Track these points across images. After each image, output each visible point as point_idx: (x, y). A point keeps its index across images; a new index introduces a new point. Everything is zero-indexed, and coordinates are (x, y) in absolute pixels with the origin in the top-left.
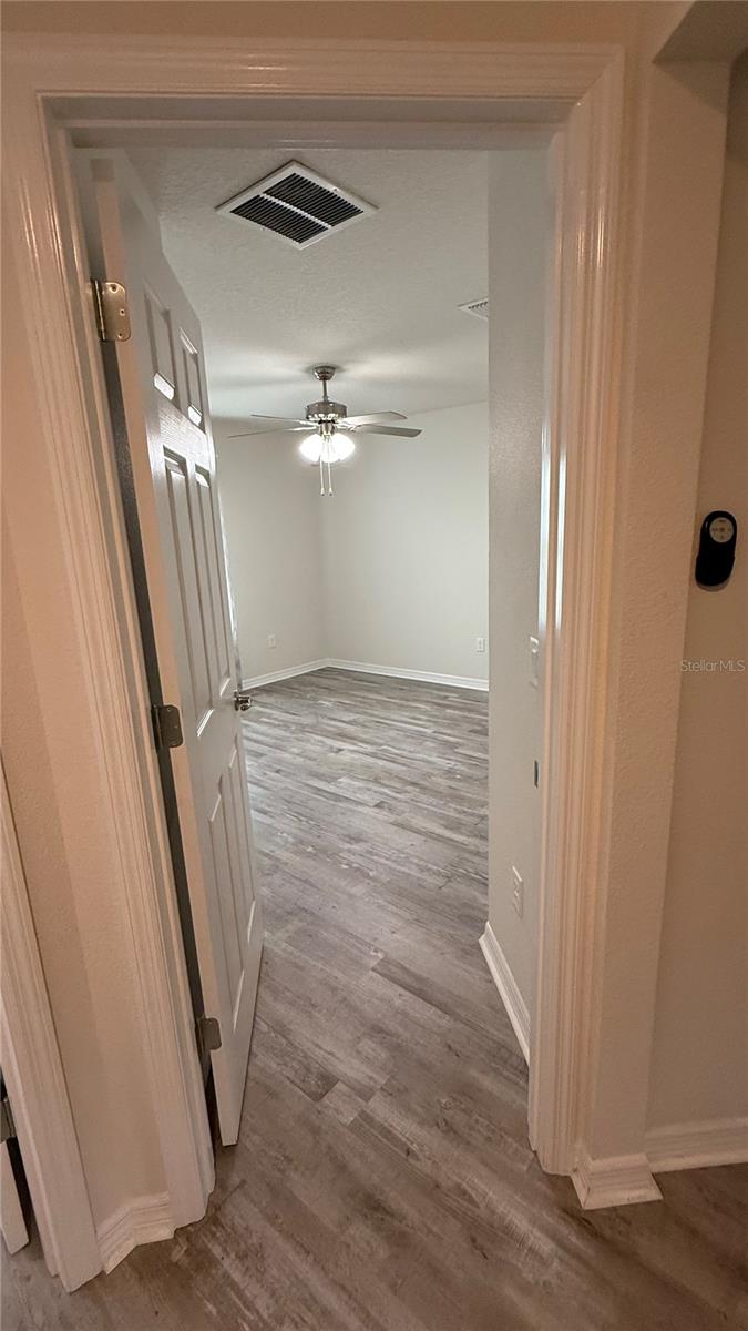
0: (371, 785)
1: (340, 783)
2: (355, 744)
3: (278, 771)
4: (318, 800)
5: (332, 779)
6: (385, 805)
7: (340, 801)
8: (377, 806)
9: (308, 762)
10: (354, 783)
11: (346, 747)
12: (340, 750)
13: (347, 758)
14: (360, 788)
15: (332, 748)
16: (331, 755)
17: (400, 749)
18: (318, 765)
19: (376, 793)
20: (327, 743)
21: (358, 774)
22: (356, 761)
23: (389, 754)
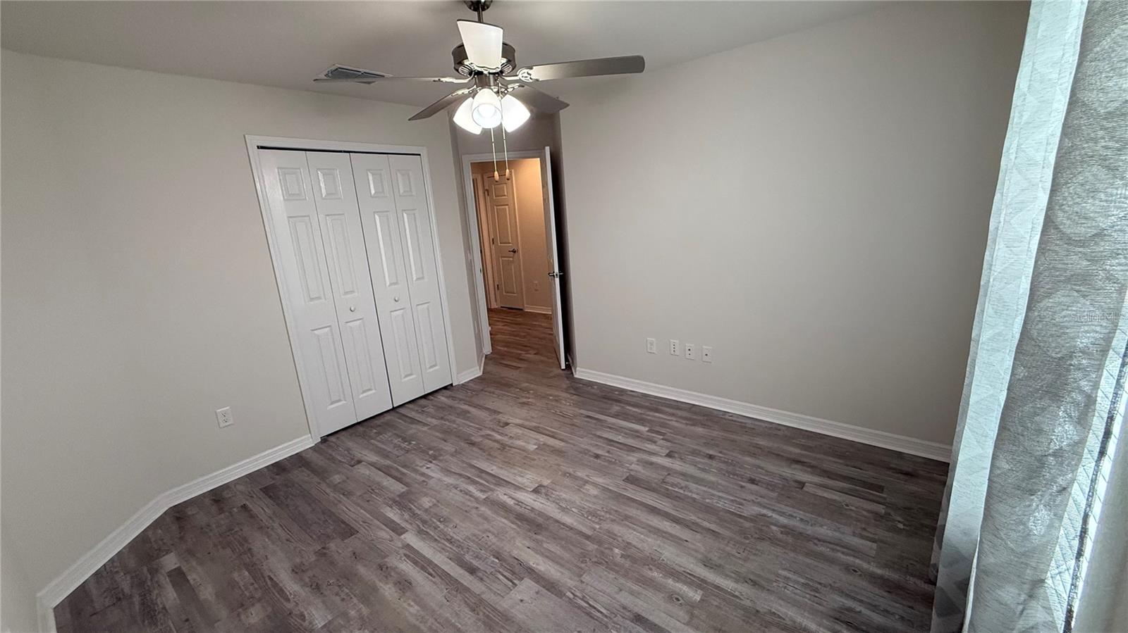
0: (509, 442)
1: (535, 444)
3: (597, 456)
4: (551, 427)
5: (542, 448)
6: (501, 424)
7: (535, 427)
8: (507, 424)
9: (571, 471)
10: (523, 444)
11: (529, 496)
12: (536, 491)
13: (528, 476)
14: (518, 438)
15: (546, 495)
16: (546, 482)
17: (467, 493)
18: (559, 465)
19: (507, 435)
20: (553, 505)
21: (519, 453)
22: (519, 471)
23: (481, 484)
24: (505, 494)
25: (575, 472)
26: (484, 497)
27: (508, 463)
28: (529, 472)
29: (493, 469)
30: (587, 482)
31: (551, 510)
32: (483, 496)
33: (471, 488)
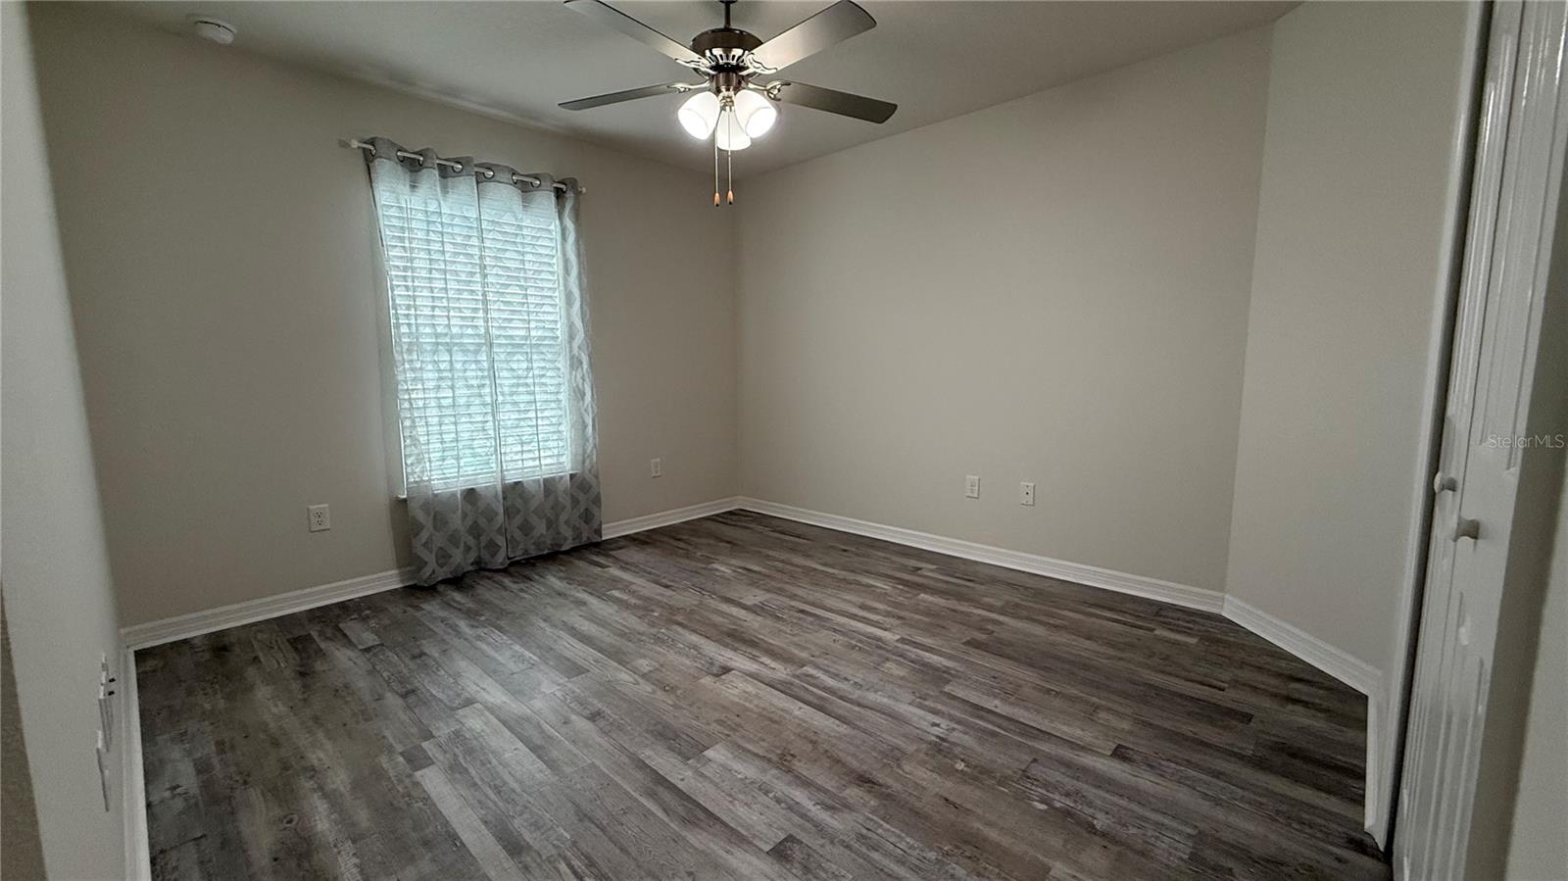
0: (772, 777)
2: (754, 658)
8: (777, 850)
9: (660, 694)
10: (737, 766)
11: (738, 665)
12: (726, 670)
13: (735, 691)
14: (747, 784)
15: (712, 664)
16: (707, 681)
17: (835, 676)
18: (675, 706)
19: (778, 801)
20: (706, 652)
21: (750, 741)
22: (751, 702)
23: (818, 687)
24: (774, 669)
25: (654, 692)
26: (805, 668)
27: (772, 721)
28: (732, 698)
29: (799, 710)
30: (644, 676)
31: (711, 649)
32: (809, 670)
33: (830, 682)
